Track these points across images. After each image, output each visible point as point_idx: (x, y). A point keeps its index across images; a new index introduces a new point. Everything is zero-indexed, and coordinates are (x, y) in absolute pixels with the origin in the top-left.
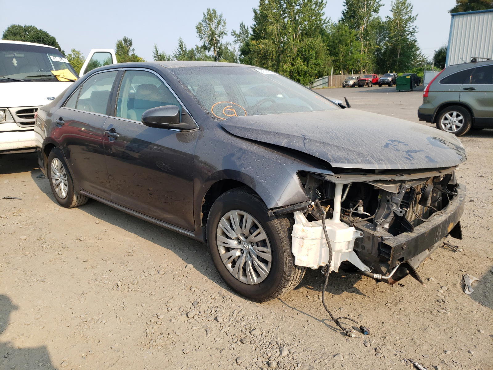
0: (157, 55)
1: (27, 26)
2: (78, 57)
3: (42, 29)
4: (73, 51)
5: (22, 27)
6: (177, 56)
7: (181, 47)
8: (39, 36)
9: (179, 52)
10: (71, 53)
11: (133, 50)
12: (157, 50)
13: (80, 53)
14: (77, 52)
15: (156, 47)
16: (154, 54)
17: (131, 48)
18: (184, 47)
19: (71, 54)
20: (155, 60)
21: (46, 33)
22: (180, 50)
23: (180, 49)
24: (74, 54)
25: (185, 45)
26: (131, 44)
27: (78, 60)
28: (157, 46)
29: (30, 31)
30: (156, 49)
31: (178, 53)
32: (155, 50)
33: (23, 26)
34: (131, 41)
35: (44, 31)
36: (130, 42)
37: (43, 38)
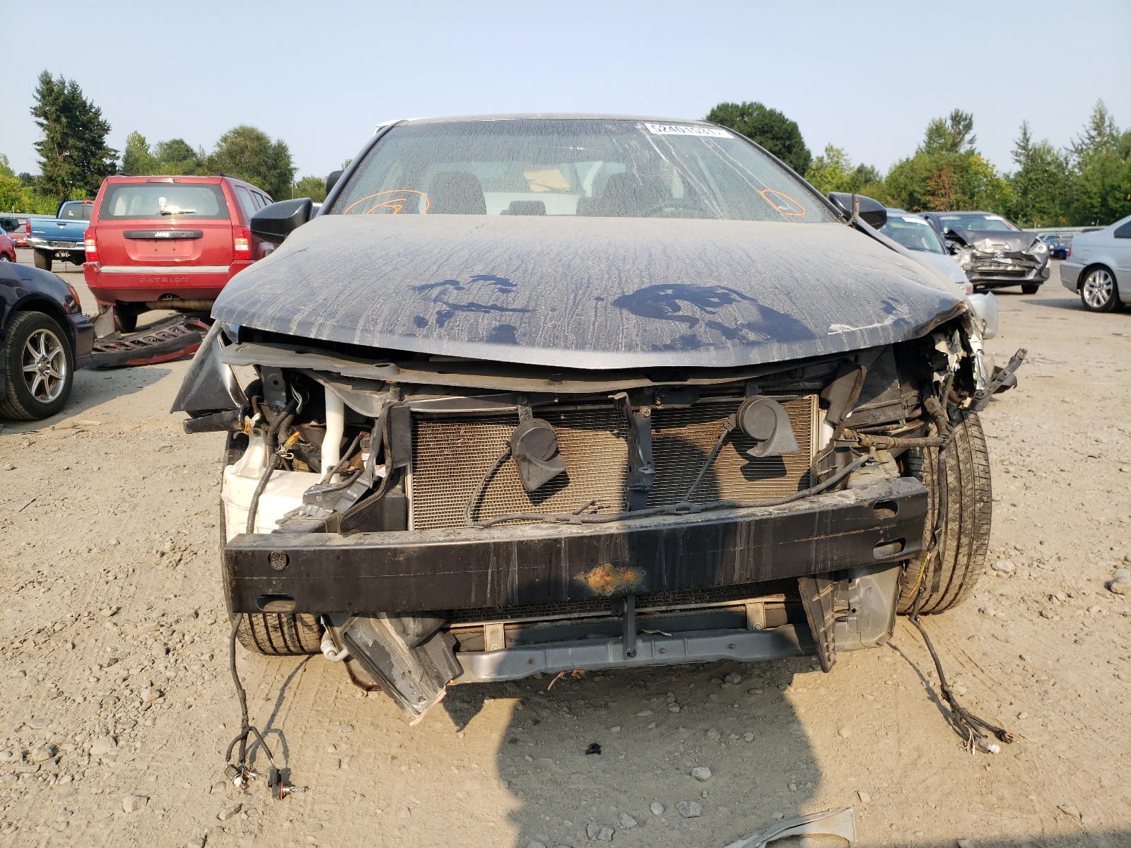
0: (1024, 148)
1: (747, 104)
2: (837, 162)
3: (773, 108)
4: (829, 150)
5: (737, 107)
6: (1082, 149)
7: (1099, 126)
8: (767, 121)
9: (1091, 138)
10: (822, 153)
11: (971, 141)
12: (1028, 136)
13: (843, 152)
14: (837, 150)
15: (1025, 130)
16: (1015, 148)
17: (968, 137)
18: (1107, 123)
19: (823, 157)
20: (1017, 160)
21: (781, 114)
22: (1094, 133)
23: (1095, 129)
24: (828, 155)
25: (1111, 119)
26: (969, 127)
27: (835, 169)
28: (1028, 126)
29: (751, 115)
30: (1025, 134)
31: (1087, 141)
32: (1021, 137)
33: (740, 104)
34: (970, 119)
35: (778, 111)
36: (966, 123)
37: (772, 127)
